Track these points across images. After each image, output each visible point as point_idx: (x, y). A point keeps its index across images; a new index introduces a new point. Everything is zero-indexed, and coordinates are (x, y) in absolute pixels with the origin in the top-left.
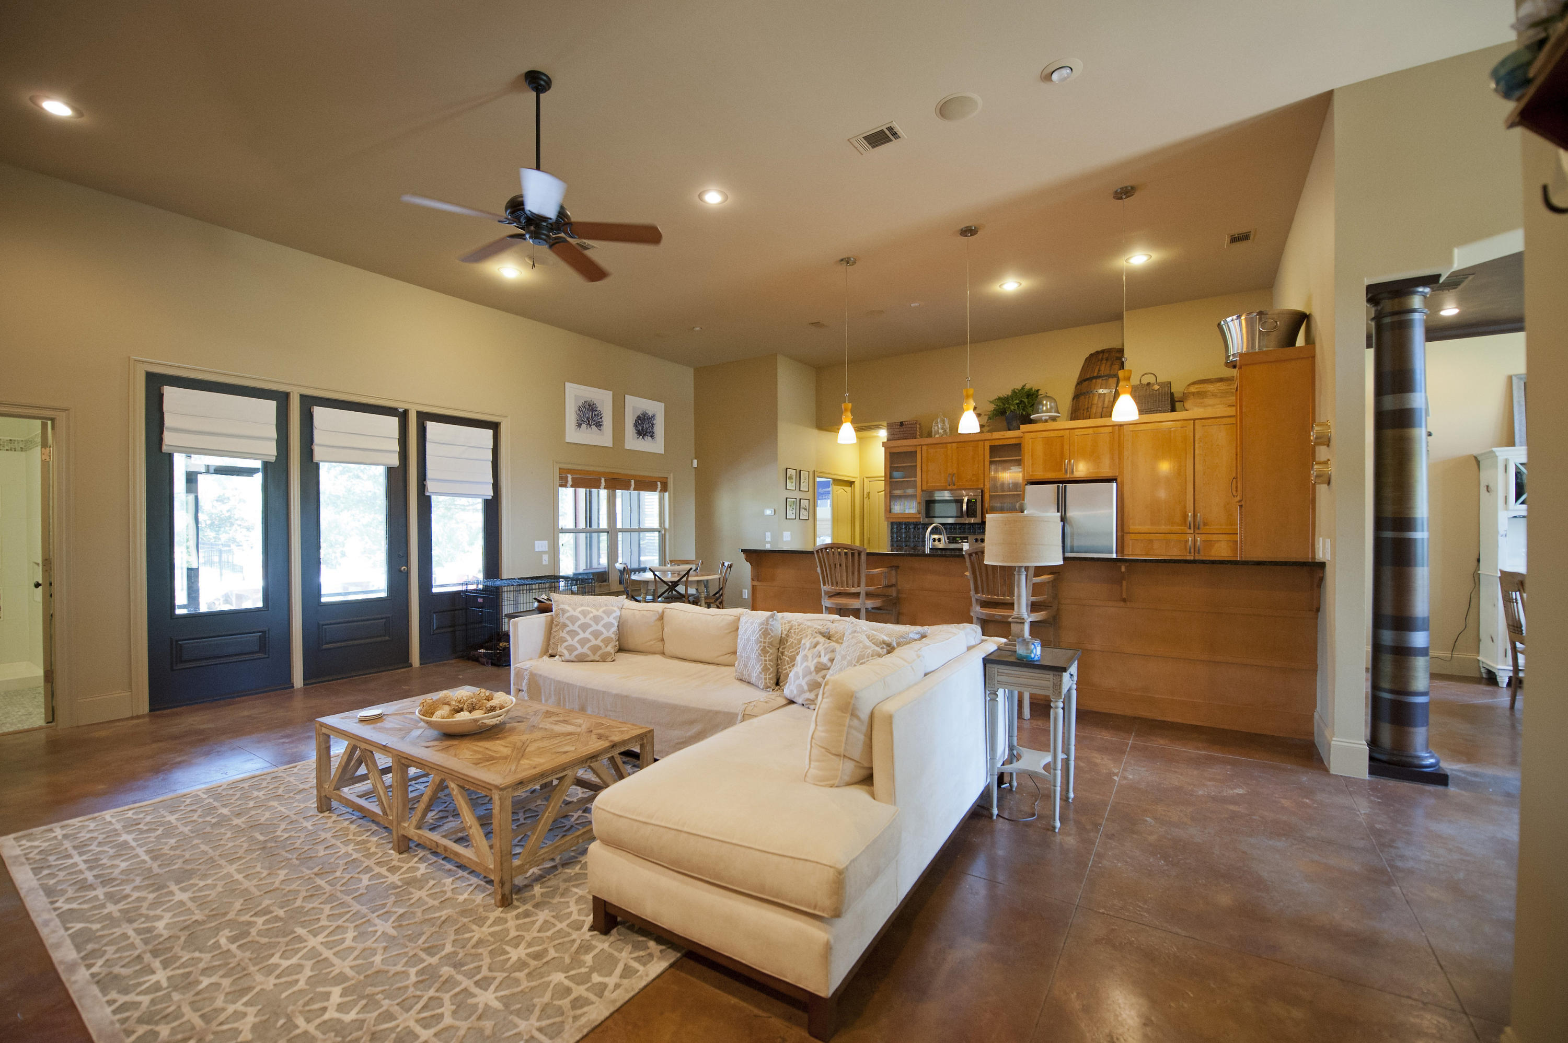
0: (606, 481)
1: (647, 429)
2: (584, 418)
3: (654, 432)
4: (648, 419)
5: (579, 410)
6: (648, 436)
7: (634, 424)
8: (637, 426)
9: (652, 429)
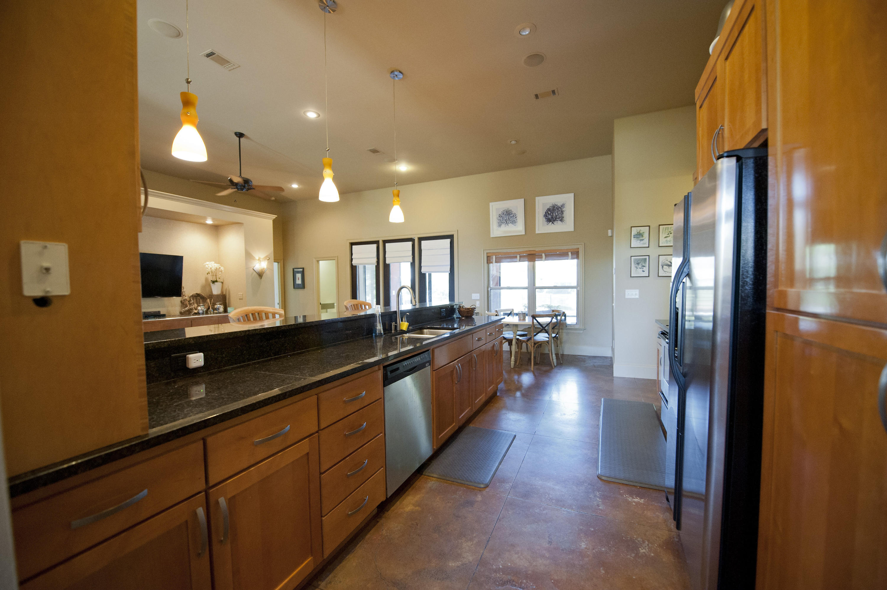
0: (521, 257)
1: (556, 216)
2: (503, 221)
3: (564, 217)
4: (557, 209)
5: (500, 217)
6: (557, 221)
7: (544, 215)
8: (546, 216)
9: (561, 215)
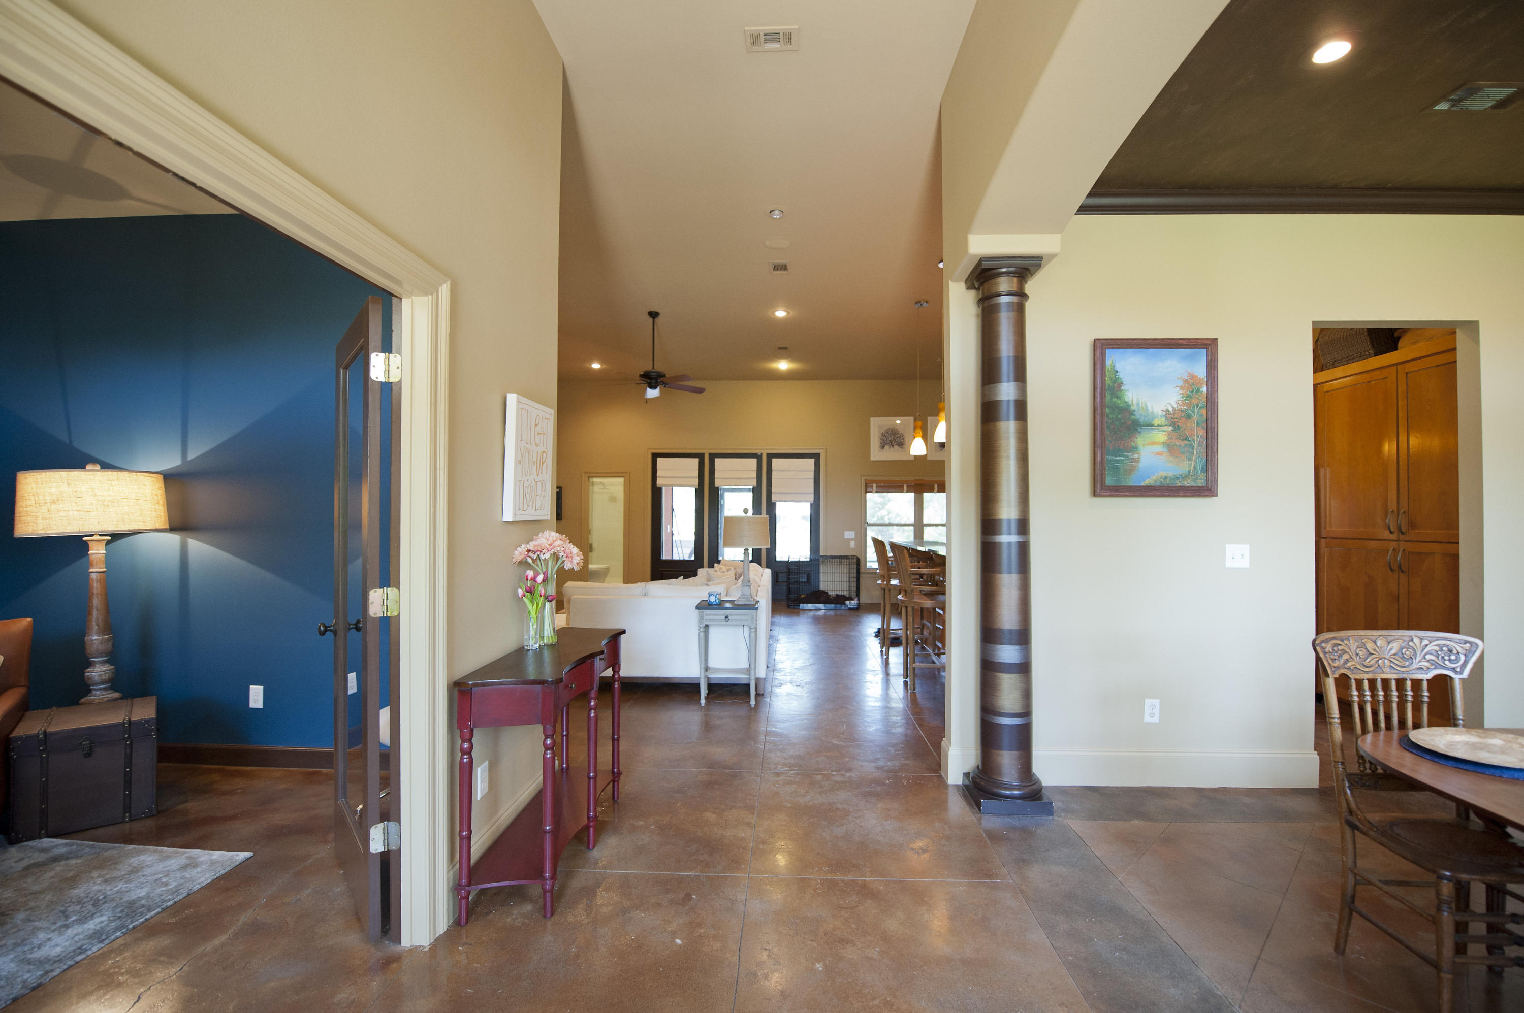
0: (907, 486)
2: (887, 441)
5: (883, 435)
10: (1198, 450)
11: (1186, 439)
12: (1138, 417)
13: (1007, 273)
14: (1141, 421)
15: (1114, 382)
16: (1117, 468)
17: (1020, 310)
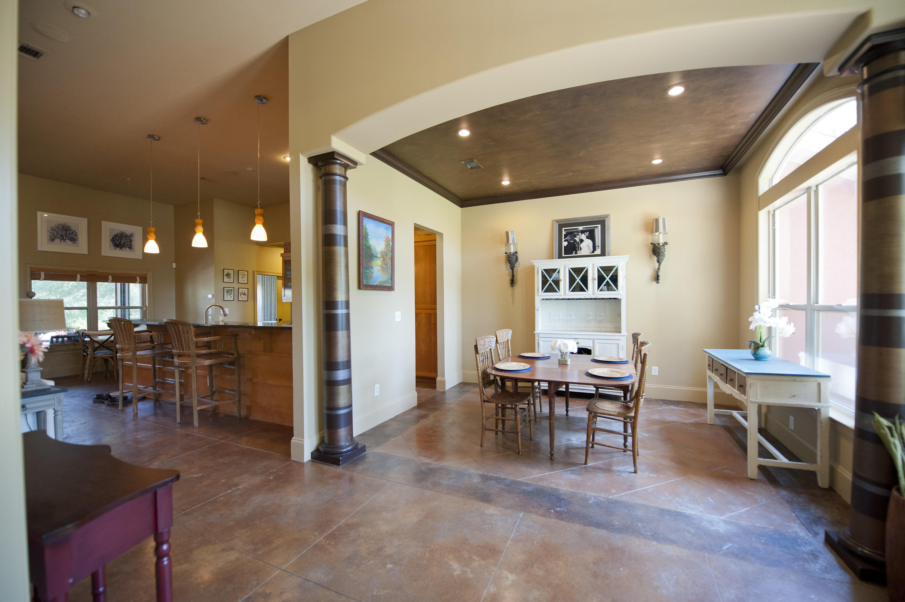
0: (81, 276)
1: (124, 243)
2: (57, 235)
3: (132, 245)
4: (125, 237)
5: (52, 230)
6: (126, 247)
7: (111, 240)
8: (114, 241)
9: (130, 243)
10: (390, 270)
11: (386, 265)
12: (373, 252)
13: (340, 164)
14: (374, 254)
15: (366, 234)
16: (367, 276)
17: (344, 185)
